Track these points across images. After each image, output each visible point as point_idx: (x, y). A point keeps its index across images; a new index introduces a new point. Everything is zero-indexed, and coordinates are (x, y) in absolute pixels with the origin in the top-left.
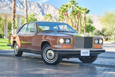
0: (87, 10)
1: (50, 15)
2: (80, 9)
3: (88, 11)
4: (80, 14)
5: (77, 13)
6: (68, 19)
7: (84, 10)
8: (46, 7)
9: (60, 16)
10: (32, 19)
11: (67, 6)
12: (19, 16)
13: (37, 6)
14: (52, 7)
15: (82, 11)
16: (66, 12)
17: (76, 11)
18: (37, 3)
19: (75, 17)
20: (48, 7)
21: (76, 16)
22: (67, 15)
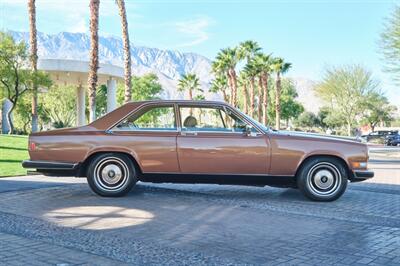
0: (283, 65)
1: (193, 77)
2: (266, 59)
3: (287, 66)
4: (266, 74)
5: (258, 72)
6: (236, 86)
7: (275, 63)
8: (190, 60)
9: (219, 80)
10: (148, 86)
11: (233, 53)
12: (111, 77)
13: (169, 59)
14: (204, 61)
15: (272, 67)
16: (232, 68)
17: (257, 66)
18: (170, 52)
19: (253, 81)
20: (194, 61)
21: (257, 79)
22: (234, 74)
